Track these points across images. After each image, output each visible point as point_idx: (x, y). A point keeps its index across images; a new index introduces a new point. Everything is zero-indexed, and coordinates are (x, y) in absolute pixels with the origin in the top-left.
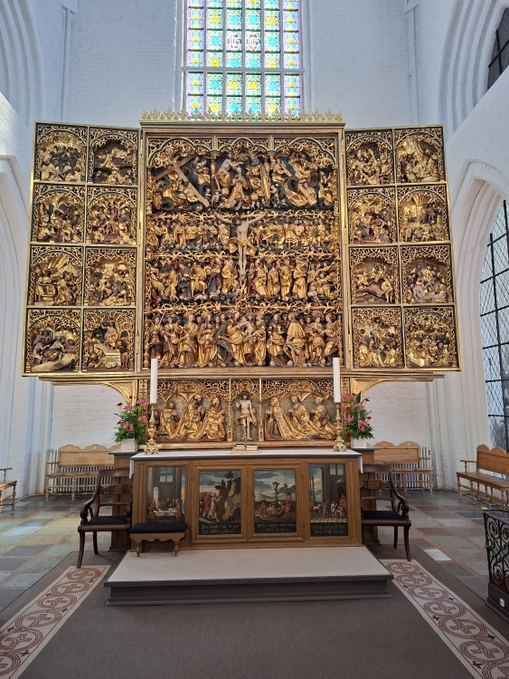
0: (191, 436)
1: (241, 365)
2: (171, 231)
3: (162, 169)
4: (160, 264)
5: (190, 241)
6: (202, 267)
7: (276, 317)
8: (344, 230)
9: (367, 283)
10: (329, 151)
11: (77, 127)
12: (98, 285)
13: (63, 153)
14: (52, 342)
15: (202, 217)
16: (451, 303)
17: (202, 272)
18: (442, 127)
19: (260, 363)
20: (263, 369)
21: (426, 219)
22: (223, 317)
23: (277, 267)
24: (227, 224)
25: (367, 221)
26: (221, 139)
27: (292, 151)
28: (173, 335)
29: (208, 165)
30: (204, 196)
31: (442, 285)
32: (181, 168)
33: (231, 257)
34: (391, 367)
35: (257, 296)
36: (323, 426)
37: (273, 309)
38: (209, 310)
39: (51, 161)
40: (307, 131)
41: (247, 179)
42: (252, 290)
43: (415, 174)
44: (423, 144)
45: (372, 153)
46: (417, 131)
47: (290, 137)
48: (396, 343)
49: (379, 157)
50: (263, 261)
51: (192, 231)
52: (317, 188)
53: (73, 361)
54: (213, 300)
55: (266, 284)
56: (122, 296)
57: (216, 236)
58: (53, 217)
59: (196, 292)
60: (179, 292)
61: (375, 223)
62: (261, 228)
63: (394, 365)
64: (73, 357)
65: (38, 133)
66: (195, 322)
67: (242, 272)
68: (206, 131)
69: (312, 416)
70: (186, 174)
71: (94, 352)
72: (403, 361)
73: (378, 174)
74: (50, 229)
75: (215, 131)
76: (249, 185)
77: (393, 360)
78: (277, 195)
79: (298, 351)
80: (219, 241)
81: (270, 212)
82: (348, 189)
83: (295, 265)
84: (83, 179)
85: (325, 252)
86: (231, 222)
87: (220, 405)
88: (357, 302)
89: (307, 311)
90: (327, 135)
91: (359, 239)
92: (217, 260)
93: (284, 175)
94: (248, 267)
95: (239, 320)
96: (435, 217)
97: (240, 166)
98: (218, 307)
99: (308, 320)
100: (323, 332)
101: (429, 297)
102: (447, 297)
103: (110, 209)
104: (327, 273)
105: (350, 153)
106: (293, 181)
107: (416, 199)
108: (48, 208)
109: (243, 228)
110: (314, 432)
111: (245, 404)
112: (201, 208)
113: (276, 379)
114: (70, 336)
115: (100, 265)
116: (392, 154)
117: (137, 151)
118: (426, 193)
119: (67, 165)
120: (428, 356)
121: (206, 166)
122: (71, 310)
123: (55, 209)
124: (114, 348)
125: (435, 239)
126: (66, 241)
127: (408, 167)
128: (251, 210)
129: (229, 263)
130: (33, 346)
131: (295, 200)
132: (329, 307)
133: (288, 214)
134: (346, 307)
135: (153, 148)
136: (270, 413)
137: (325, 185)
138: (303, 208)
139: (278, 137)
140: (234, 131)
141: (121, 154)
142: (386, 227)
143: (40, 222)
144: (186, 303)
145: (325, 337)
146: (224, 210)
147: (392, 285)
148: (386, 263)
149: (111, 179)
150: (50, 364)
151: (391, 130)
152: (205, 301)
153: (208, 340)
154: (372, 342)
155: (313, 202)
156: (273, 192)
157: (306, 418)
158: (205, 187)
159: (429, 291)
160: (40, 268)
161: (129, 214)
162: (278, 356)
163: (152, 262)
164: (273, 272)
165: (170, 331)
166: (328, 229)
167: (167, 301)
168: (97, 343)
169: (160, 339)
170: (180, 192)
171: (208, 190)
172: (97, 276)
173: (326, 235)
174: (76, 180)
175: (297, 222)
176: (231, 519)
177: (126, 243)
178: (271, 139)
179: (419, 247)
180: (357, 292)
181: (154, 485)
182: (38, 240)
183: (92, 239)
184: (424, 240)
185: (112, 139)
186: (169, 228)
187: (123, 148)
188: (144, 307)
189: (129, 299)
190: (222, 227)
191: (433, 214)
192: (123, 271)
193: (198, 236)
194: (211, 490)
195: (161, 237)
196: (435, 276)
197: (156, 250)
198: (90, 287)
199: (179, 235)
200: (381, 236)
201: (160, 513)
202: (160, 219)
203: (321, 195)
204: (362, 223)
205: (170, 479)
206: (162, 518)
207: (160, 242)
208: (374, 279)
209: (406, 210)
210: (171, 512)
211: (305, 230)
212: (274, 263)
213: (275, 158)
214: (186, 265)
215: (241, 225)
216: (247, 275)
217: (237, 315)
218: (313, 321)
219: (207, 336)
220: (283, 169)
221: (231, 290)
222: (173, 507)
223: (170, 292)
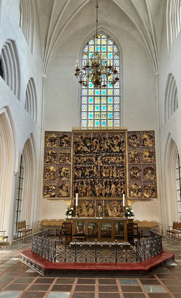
0: (85, 215)
1: (98, 196)
2: (80, 159)
3: (78, 142)
4: (77, 168)
5: (84, 162)
6: (88, 169)
7: (108, 183)
8: (127, 159)
9: (133, 174)
10: (123, 137)
11: (56, 132)
12: (61, 174)
13: (52, 139)
14: (49, 190)
15: (88, 155)
16: (155, 180)
17: (88, 170)
18: (154, 131)
19: (104, 196)
20: (104, 197)
21: (149, 157)
22: (93, 183)
26: (93, 134)
27: (113, 137)
28: (80, 188)
29: (90, 140)
30: (89, 149)
31: (153, 175)
32: (82, 141)
33: (96, 166)
34: (139, 197)
35: (103, 177)
36: (120, 213)
37: (107, 181)
38: (90, 181)
39: (49, 141)
40: (117, 132)
41: (101, 144)
42: (102, 175)
43: (147, 144)
44: (149, 136)
45: (135, 137)
46: (147, 132)
47: (112, 133)
48: (141, 191)
49: (137, 139)
51: (85, 159)
52: (120, 147)
53: (55, 194)
54: (91, 178)
55: (105, 174)
56: (67, 177)
57: (92, 160)
58: (49, 156)
59: (87, 176)
60: (82, 176)
61: (135, 157)
62: (104, 158)
64: (55, 193)
65: (46, 134)
66: (86, 184)
67: (99, 170)
68: (89, 132)
69: (117, 210)
70: (84, 143)
71: (60, 192)
72: (142, 196)
73: (136, 144)
74: (49, 160)
75: (92, 132)
76: (101, 146)
77: (140, 195)
78: (109, 149)
79: (114, 192)
80: (93, 162)
81: (107, 153)
82: (128, 148)
83: (113, 168)
84: (57, 146)
85: (122, 165)
86: (96, 156)
87: (93, 207)
88: (130, 179)
89: (117, 181)
90: (123, 132)
91: (131, 162)
92: (92, 167)
93: (111, 143)
94: (100, 168)
95: (98, 184)
96: (152, 156)
97: (99, 141)
98: (92, 180)
99: (117, 184)
100: (121, 187)
101: (150, 178)
102: (155, 178)
103: (64, 154)
104: (122, 171)
105: (129, 138)
106: (113, 145)
107: (147, 151)
108: (48, 154)
109: (99, 158)
110: (118, 215)
111: (99, 207)
112: (88, 152)
113: (108, 200)
114: (54, 188)
115: (61, 169)
116: (141, 138)
117: (71, 138)
118: (149, 149)
119: (53, 142)
120: (149, 194)
121: (89, 141)
122: (54, 181)
123: (50, 154)
124: (65, 191)
125: (152, 162)
126: (53, 163)
127: (145, 142)
128: (102, 153)
129: (95, 168)
130: (45, 191)
131: (114, 150)
132: (123, 180)
133: (112, 154)
134: (127, 181)
136: (106, 209)
137: (122, 146)
138: (116, 152)
139: (109, 133)
140: (97, 132)
141: (67, 138)
142: (138, 158)
143: (46, 158)
144: (84, 179)
145: (122, 189)
146: (94, 153)
147: (140, 175)
148: (138, 168)
149: (64, 145)
150: (49, 195)
151: (140, 132)
152: (89, 178)
154: (134, 190)
155: (119, 151)
156: (107, 148)
158: (89, 146)
159: (150, 176)
160: (46, 170)
161: (69, 155)
162: (109, 194)
163: (74, 168)
164: (107, 170)
165: (80, 187)
166: (123, 158)
167: (78, 178)
168: (60, 190)
169: (76, 189)
170: (82, 148)
171: (90, 147)
172: (60, 172)
173: (122, 160)
174: (55, 146)
175: (114, 156)
176: (96, 234)
177: (68, 163)
178: (107, 134)
179: (147, 164)
180: (130, 176)
181: (77, 226)
182: (46, 163)
183: (59, 162)
184: (149, 162)
185: (64, 135)
186: (79, 158)
187: (67, 137)
188: (73, 180)
189: (69, 178)
190: (93, 158)
191: (151, 155)
192: (67, 170)
193: (87, 160)
194: (91, 227)
195: (77, 161)
196: (152, 172)
197: (76, 164)
198: (59, 175)
199: (82, 160)
200: (137, 161)
201: (79, 232)
202: (77, 155)
203: (121, 149)
204: (132, 157)
205: (81, 224)
206: (79, 234)
207: (77, 162)
208: (135, 173)
209: (144, 154)
210: (81, 232)
211: (117, 158)
212: (108, 168)
213: (108, 139)
214: (84, 168)
215: (99, 157)
216: (100, 171)
217: (98, 182)
218: (118, 184)
219: (89, 188)
220: (110, 142)
221: (96, 175)
222: (82, 231)
223: (79, 176)
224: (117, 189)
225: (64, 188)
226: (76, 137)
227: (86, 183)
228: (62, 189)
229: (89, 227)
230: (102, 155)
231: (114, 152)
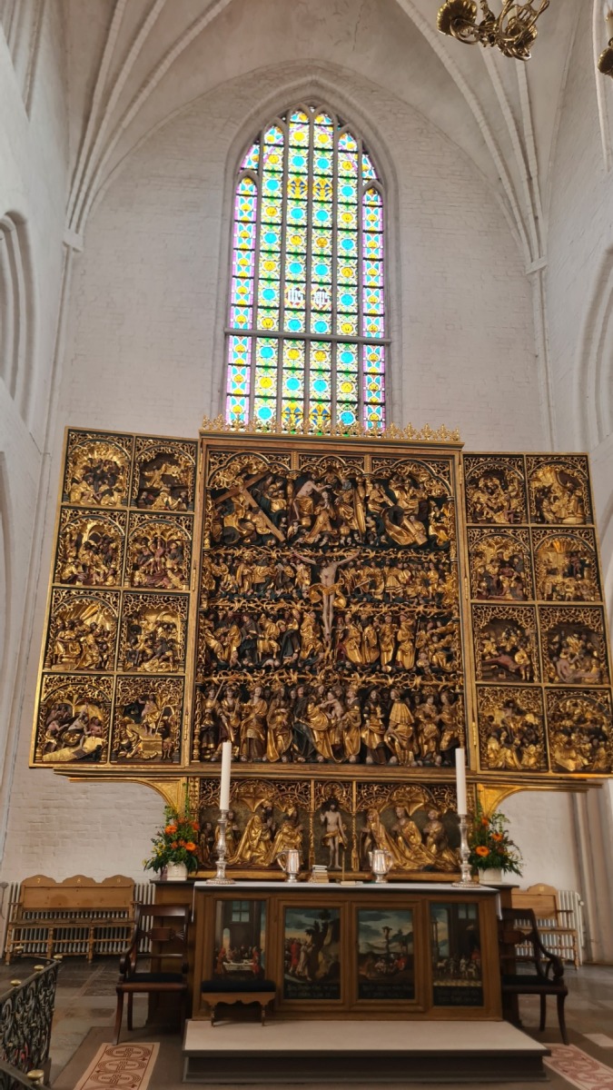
0: (258, 861)
1: (326, 761)
2: (232, 571)
3: (225, 490)
4: (217, 616)
5: (256, 587)
6: (274, 621)
7: (374, 695)
8: (465, 582)
9: (495, 653)
10: (441, 476)
11: (119, 436)
12: (136, 642)
13: (99, 467)
14: (71, 721)
15: (274, 555)
16: (606, 686)
17: (273, 628)
18: (586, 456)
19: (353, 759)
20: (357, 768)
21: (570, 572)
22: (300, 691)
23: (375, 624)
24: (307, 564)
25: (493, 570)
26: (303, 456)
27: (394, 474)
28: (233, 715)
29: (284, 488)
30: (278, 526)
31: (594, 661)
32: (248, 489)
33: (312, 608)
34: (530, 770)
35: (348, 664)
36: (439, 851)
37: (369, 682)
38: (282, 680)
39: (85, 478)
40: (415, 452)
41: (335, 508)
42: (342, 656)
43: (554, 513)
44: (563, 477)
45: (497, 482)
46: (553, 460)
47: (393, 457)
48: (537, 737)
49: (507, 488)
50: (356, 617)
51: (260, 570)
52: (427, 524)
53: (99, 747)
54: (287, 668)
55: (360, 648)
56: (167, 660)
57: (293, 580)
58: (82, 551)
59: (267, 655)
60: (241, 655)
61: (503, 573)
62: (353, 571)
63: (535, 768)
64: (99, 741)
65: (70, 442)
66: (262, 697)
67: (327, 630)
68: (285, 446)
69: (424, 836)
70: (255, 497)
71: (126, 737)
72: (546, 762)
73: (506, 511)
74: (77, 567)
75: (297, 446)
76: (337, 514)
77: (532, 761)
78: (373, 529)
79: (404, 744)
80: (297, 587)
81: (364, 551)
82: (468, 527)
83: (399, 624)
84: (124, 502)
85: (438, 607)
86: (314, 562)
87: (297, 817)
88: (483, 678)
89: (415, 687)
90: (439, 456)
91: (484, 593)
92: (294, 612)
93: (384, 504)
94: (335, 622)
95: (323, 696)
96: (582, 570)
97: (327, 490)
98: (294, 677)
99: (417, 701)
100: (438, 718)
101: (577, 676)
102: (601, 677)
103: (155, 542)
104: (442, 636)
105: (470, 482)
106: (395, 513)
107: (557, 545)
108: (75, 538)
109: (327, 573)
110: (429, 861)
111: (332, 817)
112: (273, 542)
113: (376, 783)
114: (95, 712)
115: (138, 615)
116: (525, 485)
117: (195, 468)
118: (569, 539)
119: (104, 483)
120: (580, 757)
121: (281, 488)
122: (99, 676)
123: (85, 540)
124: (154, 731)
125: (582, 599)
126: (97, 583)
127: (545, 503)
128: (340, 547)
129: (309, 617)
130: (47, 726)
131: (399, 537)
132: (444, 683)
133: (389, 555)
134: (468, 685)
135: (214, 464)
136: (369, 831)
137: (438, 520)
138: (409, 547)
139: (375, 457)
140: (321, 447)
141: (174, 471)
142: (518, 579)
143: (66, 557)
144: (251, 671)
145: (440, 724)
147: (529, 657)
148: (520, 628)
149: (159, 502)
150: (67, 753)
151: (522, 456)
152: (276, 668)
153: (281, 723)
154: (504, 733)
155: (421, 541)
156: (369, 525)
157: (417, 839)
158: (281, 513)
159: (577, 667)
160: (62, 619)
161: (180, 550)
162: (377, 749)
163: (206, 614)
164: (370, 632)
165: (230, 710)
166: (442, 576)
167: (225, 667)
168: (130, 722)
169: (214, 720)
170: (248, 521)
171: (284, 519)
172: (135, 630)
173: (439, 585)
174: (115, 504)
175: (400, 566)
176: (326, 977)
177: (175, 588)
178: (368, 459)
179: (561, 608)
180: (483, 665)
181: (224, 927)
182: (62, 582)
183: (132, 581)
184: (569, 600)
185: (164, 452)
186: (230, 567)
187: (176, 463)
188: (196, 674)
189: (176, 662)
190: (300, 568)
191: (579, 565)
192: (168, 624)
193: (269, 579)
194: (301, 935)
195: (218, 579)
196: (584, 647)
197: (212, 596)
198: (126, 646)
199: (243, 577)
200: (512, 590)
201: (231, 966)
202: (219, 555)
203: (432, 532)
204: (486, 572)
205: (245, 918)
206: (234, 973)
207: (218, 585)
208: (504, 647)
209: (544, 558)
210: (247, 964)
211: (412, 577)
212: (370, 620)
213: (372, 482)
214: (252, 618)
215: (327, 566)
216: (333, 634)
217: (321, 689)
218: (423, 701)
219: (279, 718)
220: (382, 497)
221: (311, 655)
222: (250, 957)
223: (229, 654)
224: (416, 726)
225: (151, 715)
226: (217, 467)
227: (264, 689)
228: (138, 719)
229: (291, 934)
230: (342, 557)
231: (400, 548)
